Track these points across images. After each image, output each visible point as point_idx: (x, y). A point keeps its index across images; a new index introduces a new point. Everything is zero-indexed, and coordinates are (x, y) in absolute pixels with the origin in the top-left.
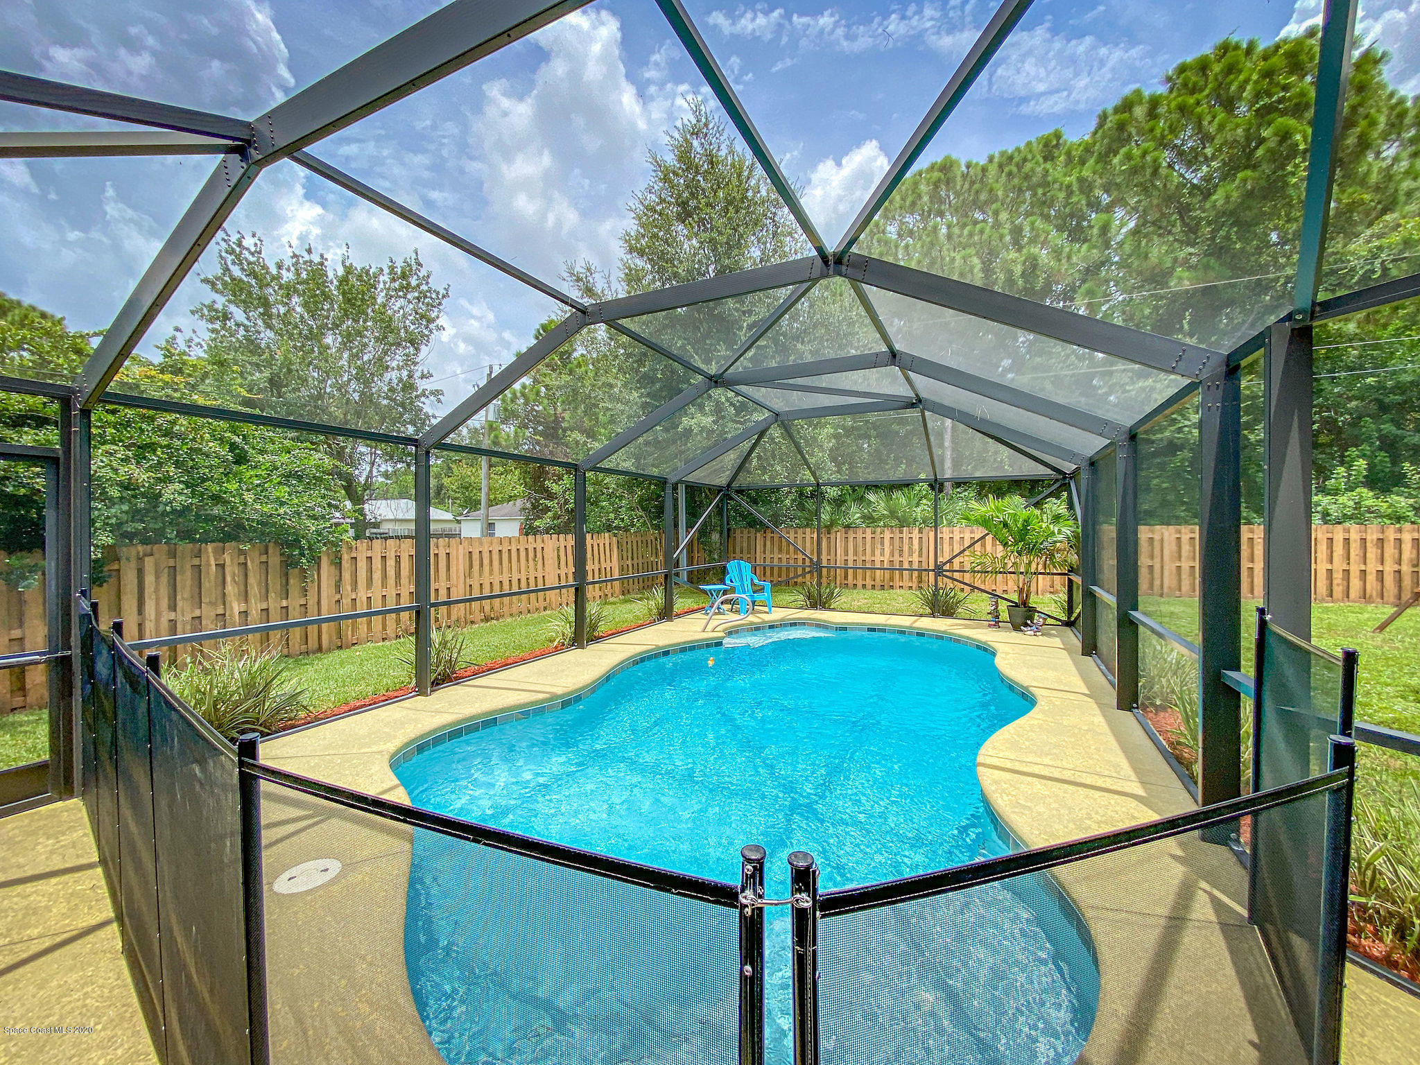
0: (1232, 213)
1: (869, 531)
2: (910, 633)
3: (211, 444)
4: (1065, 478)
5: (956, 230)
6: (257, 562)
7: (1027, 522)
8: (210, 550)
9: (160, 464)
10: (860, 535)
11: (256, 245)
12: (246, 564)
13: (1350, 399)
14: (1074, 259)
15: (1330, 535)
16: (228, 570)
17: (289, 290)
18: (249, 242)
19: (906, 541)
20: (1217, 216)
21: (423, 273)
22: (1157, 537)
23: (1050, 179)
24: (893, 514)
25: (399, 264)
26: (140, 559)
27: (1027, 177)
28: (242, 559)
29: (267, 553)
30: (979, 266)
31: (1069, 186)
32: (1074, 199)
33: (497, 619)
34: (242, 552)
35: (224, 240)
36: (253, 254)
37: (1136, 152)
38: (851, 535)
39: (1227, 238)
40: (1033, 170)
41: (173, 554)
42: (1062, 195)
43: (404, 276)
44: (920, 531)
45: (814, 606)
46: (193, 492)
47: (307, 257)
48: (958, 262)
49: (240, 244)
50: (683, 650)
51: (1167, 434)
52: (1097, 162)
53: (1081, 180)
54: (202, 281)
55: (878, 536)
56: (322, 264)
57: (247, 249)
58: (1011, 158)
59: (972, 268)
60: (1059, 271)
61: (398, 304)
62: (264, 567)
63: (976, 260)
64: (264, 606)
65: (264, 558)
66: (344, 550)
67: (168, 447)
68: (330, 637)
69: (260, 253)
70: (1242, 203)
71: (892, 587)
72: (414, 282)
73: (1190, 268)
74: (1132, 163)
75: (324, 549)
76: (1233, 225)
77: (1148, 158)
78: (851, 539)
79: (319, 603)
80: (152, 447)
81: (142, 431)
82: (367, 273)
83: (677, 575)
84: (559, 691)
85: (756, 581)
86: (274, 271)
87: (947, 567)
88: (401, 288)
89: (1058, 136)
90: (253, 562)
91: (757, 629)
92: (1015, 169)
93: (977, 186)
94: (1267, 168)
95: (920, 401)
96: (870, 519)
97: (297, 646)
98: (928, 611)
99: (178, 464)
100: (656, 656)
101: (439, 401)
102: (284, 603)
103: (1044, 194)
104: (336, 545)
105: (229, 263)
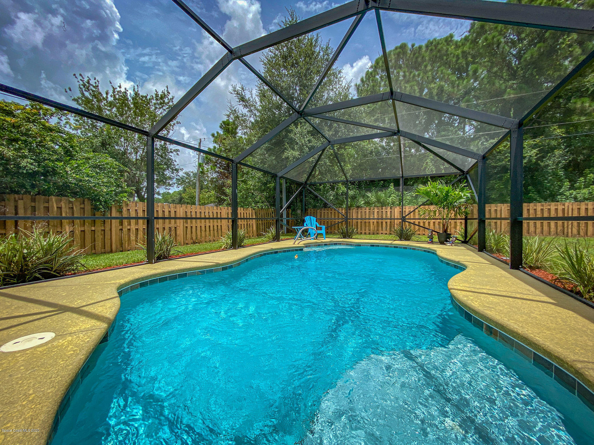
0: (533, 63)
1: (367, 209)
2: (391, 247)
3: (49, 143)
4: (464, 174)
5: (407, 74)
6: (79, 208)
7: (448, 192)
8: (54, 200)
9: (20, 149)
10: (363, 210)
11: (96, 83)
12: (73, 208)
13: (584, 149)
14: (460, 87)
15: (579, 207)
16: (63, 210)
17: (111, 104)
18: (92, 82)
19: (384, 213)
20: (526, 66)
21: (170, 97)
22: (499, 209)
23: (449, 52)
24: (378, 201)
25: (160, 93)
26: (16, 201)
27: (439, 51)
28: (71, 205)
29: (84, 204)
30: (417, 91)
31: (458, 56)
32: (460, 61)
33: (199, 243)
34: (70, 202)
35: (81, 80)
36: (94, 87)
37: (490, 37)
38: (360, 211)
39: (532, 74)
40: (442, 48)
41: (33, 200)
42: (454, 60)
43: (162, 98)
44: (391, 208)
45: (344, 237)
46: (39, 165)
47: (118, 89)
48: (408, 89)
49: (88, 83)
50: (284, 251)
51: (504, 162)
52: (471, 44)
53: (463, 52)
54: (73, 100)
55: (372, 211)
56: (126, 93)
57: (92, 85)
58: (432, 43)
59: (415, 90)
60: (453, 92)
61: (160, 112)
62: (82, 211)
63: (416, 88)
64: (83, 229)
65: (82, 206)
66: (124, 205)
67: (25, 141)
68: (117, 246)
69: (98, 86)
70: (539, 58)
71: (378, 234)
72: (166, 100)
73: (514, 89)
74: (488, 42)
75: (113, 203)
76: (534, 68)
77: (495, 40)
78: (359, 213)
79: (111, 230)
80: (16, 140)
81: (12, 132)
82: (146, 97)
83: (282, 220)
84: (221, 262)
85: (318, 225)
86: (105, 96)
87: (407, 217)
88: (161, 103)
89: (451, 36)
90: (76, 207)
91: (319, 245)
92: (434, 48)
93: (417, 55)
94: (550, 42)
95: (399, 131)
96: (368, 204)
97: (100, 249)
98: (398, 238)
99: (30, 150)
100: (271, 253)
101: (178, 154)
102: (93, 228)
103: (447, 59)
104: (120, 203)
105: (84, 91)
